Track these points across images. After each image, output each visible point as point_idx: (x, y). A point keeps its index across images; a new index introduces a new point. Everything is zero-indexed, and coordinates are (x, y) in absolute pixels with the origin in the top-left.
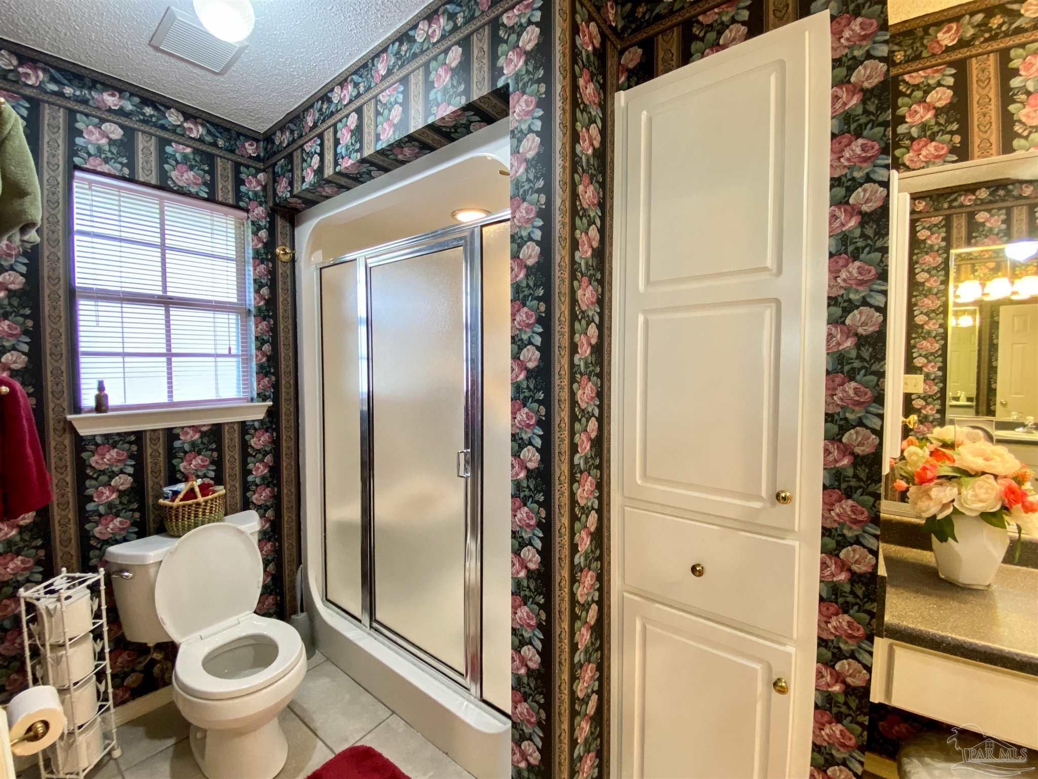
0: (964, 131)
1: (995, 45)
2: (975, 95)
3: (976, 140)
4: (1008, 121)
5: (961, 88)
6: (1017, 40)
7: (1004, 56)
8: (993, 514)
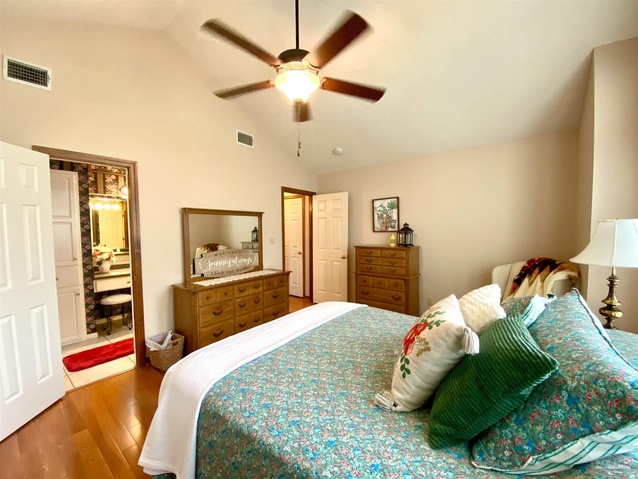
0: (97, 187)
1: (102, 172)
2: (99, 181)
3: (99, 190)
4: (105, 188)
5: (96, 178)
6: (107, 173)
7: (104, 175)
8: (108, 258)
